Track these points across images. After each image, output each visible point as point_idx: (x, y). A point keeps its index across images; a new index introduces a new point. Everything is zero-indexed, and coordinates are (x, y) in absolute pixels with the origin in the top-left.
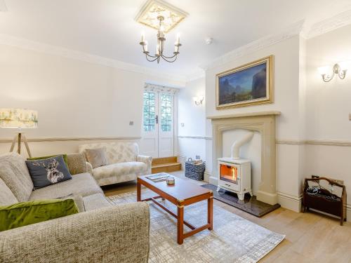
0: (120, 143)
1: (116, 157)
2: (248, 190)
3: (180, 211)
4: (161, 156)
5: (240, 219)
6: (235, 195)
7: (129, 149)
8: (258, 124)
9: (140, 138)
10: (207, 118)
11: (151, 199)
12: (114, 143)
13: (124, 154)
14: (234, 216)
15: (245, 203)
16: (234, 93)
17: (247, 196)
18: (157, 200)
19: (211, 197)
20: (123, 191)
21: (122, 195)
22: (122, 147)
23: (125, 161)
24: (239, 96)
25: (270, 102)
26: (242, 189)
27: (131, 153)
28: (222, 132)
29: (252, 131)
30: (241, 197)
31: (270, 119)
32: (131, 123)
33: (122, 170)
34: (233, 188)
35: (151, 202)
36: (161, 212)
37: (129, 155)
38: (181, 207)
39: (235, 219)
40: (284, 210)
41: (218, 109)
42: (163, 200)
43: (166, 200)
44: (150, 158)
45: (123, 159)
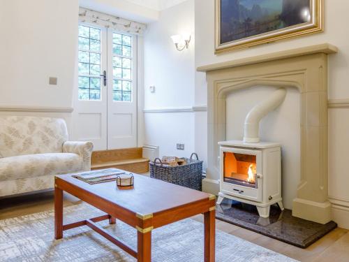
0: (29, 118)
1: (19, 144)
2: (277, 199)
3: (144, 240)
4: (112, 147)
5: (268, 254)
6: (252, 210)
7: (47, 130)
8: (295, 73)
9: (70, 111)
10: (199, 70)
11: (85, 223)
12: (15, 118)
13: (37, 140)
14: (255, 248)
15: (272, 222)
16: (249, 20)
17: (275, 211)
18: (98, 225)
19: (211, 209)
20: (31, 209)
21: (26, 218)
22: (32, 126)
23: (38, 152)
24: (258, 24)
25: (317, 30)
26: (266, 197)
27: (50, 138)
28: (227, 94)
29: (283, 87)
30: (264, 213)
31: (319, 61)
32: (53, 81)
33: (26, 167)
34: (249, 196)
35: (85, 228)
36: (105, 247)
37: (47, 142)
38: (146, 230)
39: (259, 254)
40: (346, 231)
41: (218, 52)
42: (112, 223)
43: (118, 221)
44: (89, 146)
45: (33, 148)
